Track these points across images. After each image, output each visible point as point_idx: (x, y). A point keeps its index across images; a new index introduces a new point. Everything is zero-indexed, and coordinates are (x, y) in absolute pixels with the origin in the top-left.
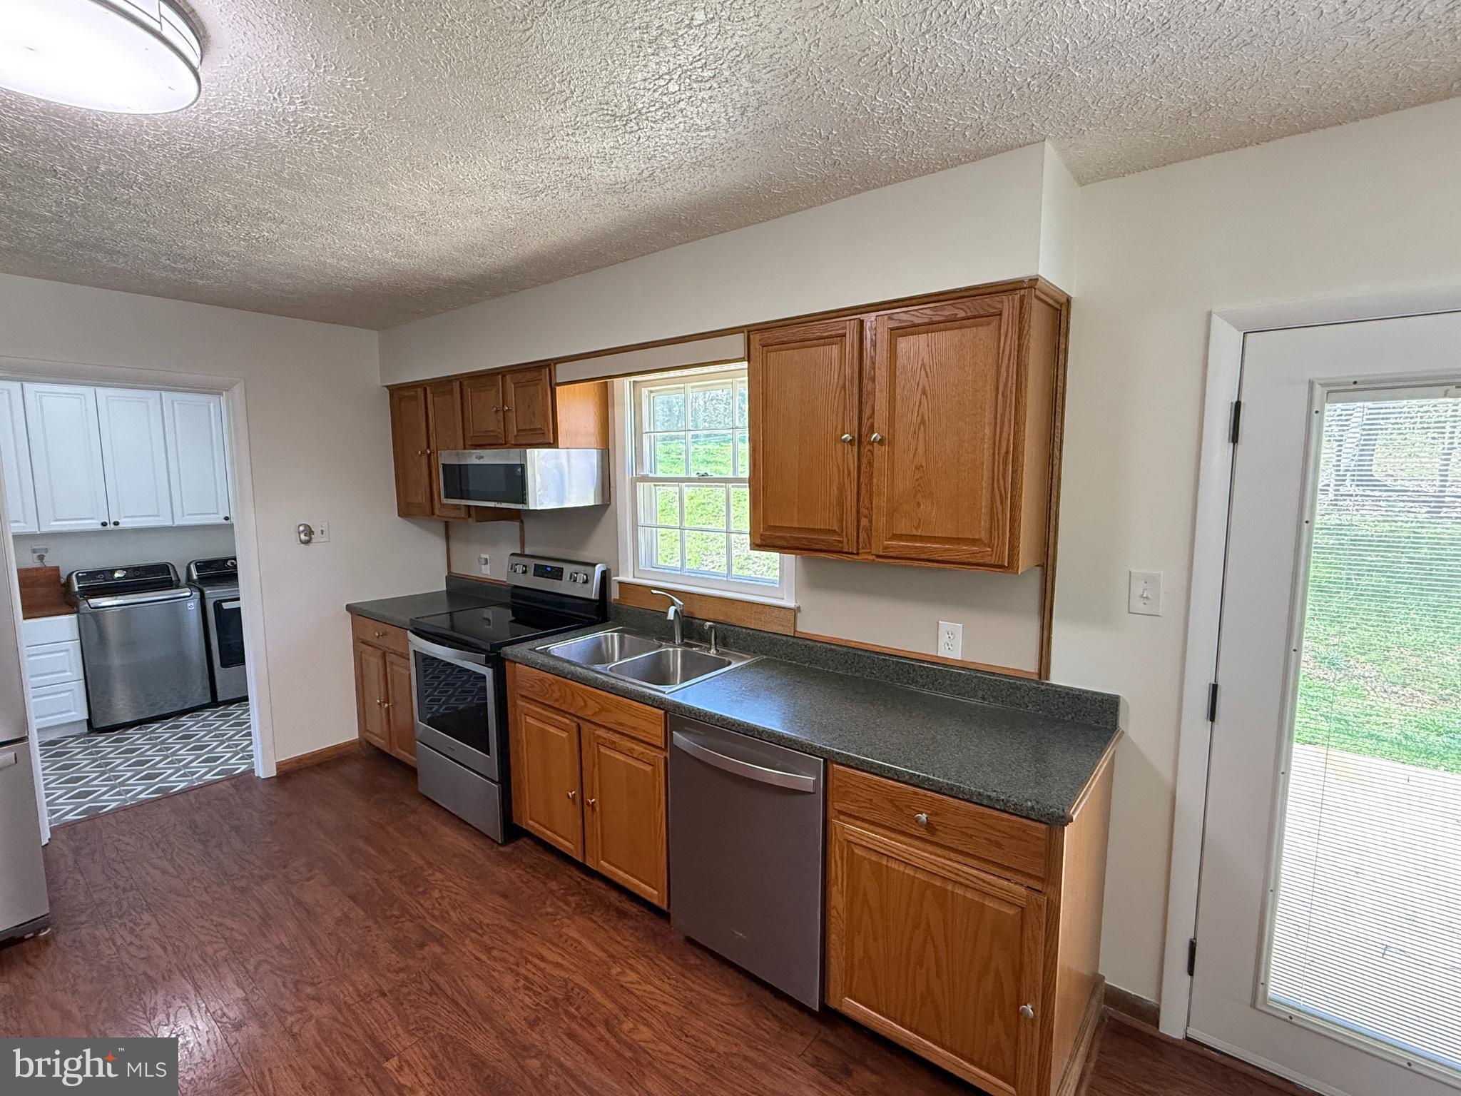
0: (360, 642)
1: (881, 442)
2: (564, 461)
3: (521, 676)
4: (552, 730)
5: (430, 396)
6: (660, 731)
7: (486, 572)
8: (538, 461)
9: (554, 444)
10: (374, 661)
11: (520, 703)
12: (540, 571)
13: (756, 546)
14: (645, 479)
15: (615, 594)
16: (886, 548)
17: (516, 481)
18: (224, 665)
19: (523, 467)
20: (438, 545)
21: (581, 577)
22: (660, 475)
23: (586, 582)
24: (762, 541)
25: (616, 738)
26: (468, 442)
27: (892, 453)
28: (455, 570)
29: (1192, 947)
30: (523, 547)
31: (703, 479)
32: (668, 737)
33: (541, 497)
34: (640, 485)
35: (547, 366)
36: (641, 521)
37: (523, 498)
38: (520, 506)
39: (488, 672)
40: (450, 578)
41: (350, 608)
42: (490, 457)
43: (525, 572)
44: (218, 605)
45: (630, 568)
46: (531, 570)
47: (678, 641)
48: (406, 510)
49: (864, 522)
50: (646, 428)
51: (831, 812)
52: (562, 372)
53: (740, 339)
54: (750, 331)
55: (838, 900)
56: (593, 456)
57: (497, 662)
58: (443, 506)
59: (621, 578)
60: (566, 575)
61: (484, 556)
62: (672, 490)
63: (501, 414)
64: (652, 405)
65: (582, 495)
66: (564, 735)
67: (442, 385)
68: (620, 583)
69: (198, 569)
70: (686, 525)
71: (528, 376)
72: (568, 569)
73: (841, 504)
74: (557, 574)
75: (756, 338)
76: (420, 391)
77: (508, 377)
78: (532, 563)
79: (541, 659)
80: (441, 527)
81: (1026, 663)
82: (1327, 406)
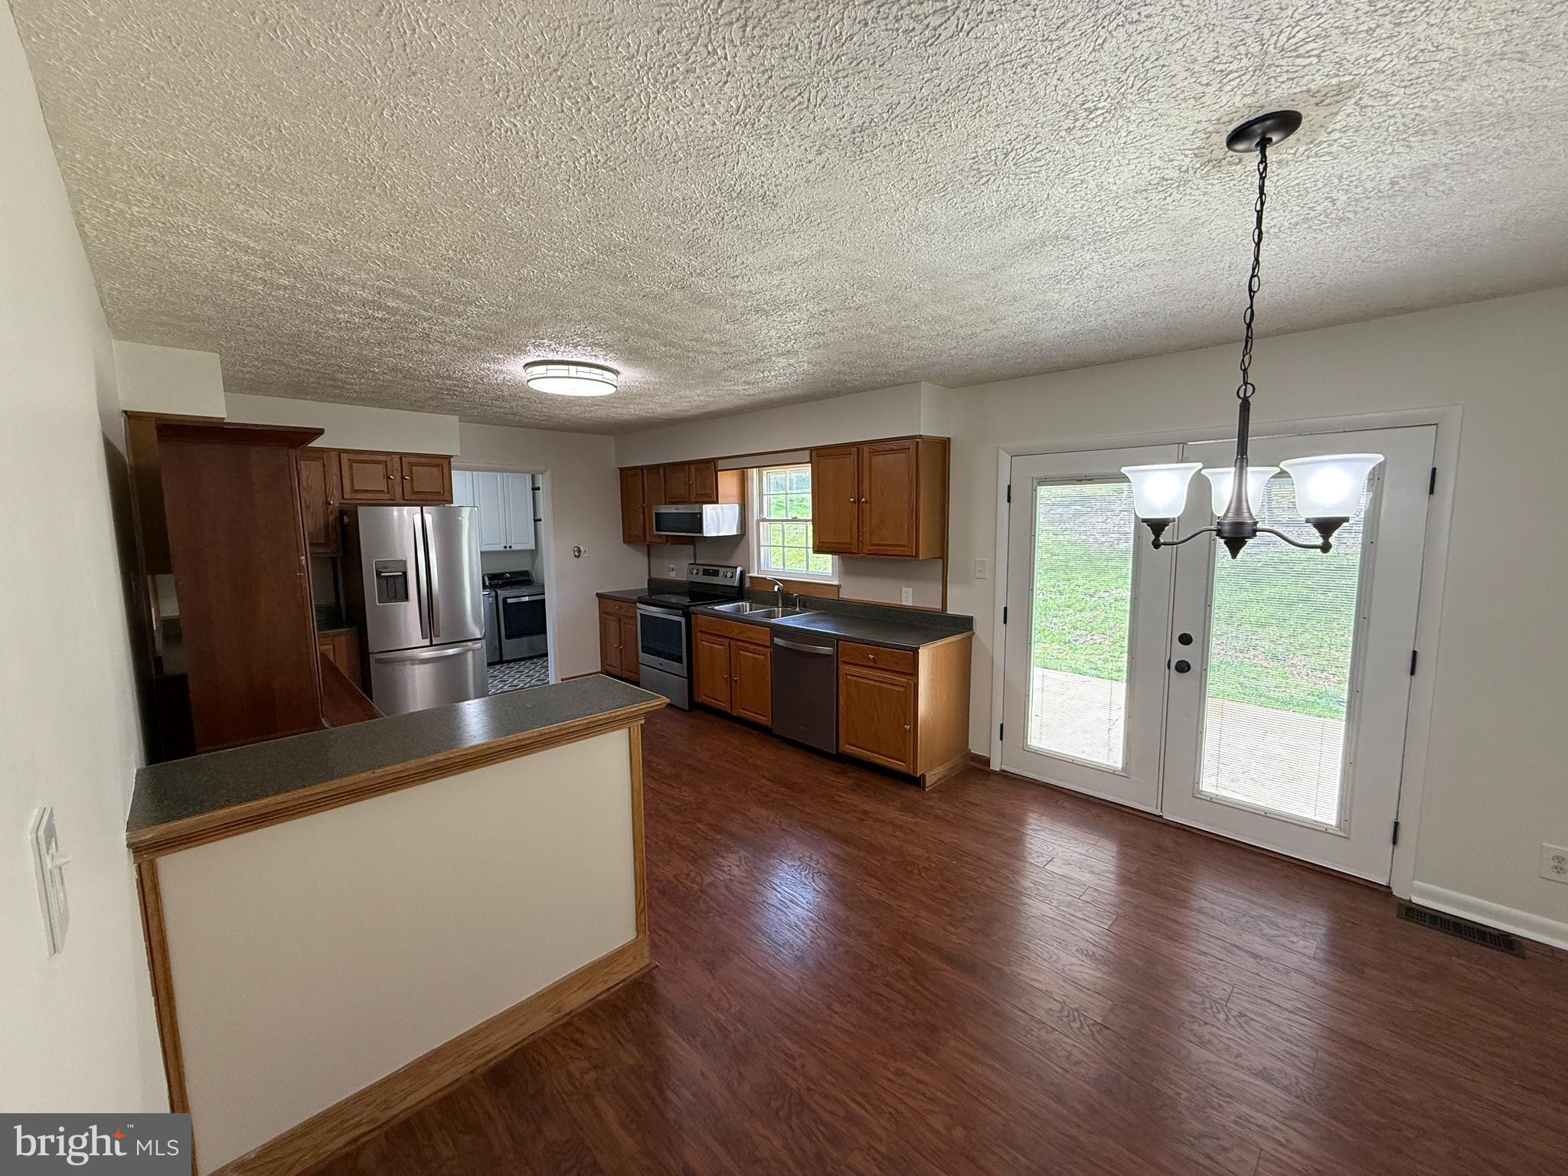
0: (604, 613)
1: (866, 502)
2: (720, 511)
3: (699, 621)
4: (716, 646)
5: (645, 475)
6: (768, 638)
7: (673, 576)
8: (708, 510)
9: (716, 502)
10: (613, 624)
11: (699, 635)
12: (706, 573)
13: (815, 552)
14: (764, 520)
15: (747, 584)
16: (869, 550)
17: (697, 521)
18: (508, 637)
19: (701, 514)
20: (643, 560)
21: (729, 575)
22: (772, 518)
23: (732, 577)
24: (819, 549)
25: (747, 645)
26: (668, 501)
27: (870, 506)
28: (653, 576)
29: (1002, 726)
30: (695, 559)
31: (795, 520)
32: (772, 640)
33: (710, 530)
34: (761, 523)
35: (713, 461)
36: (762, 543)
37: (701, 530)
38: (699, 535)
39: (682, 620)
40: (650, 581)
41: (598, 595)
42: (682, 509)
43: (697, 573)
44: (505, 600)
45: (756, 569)
46: (701, 572)
47: (780, 605)
48: (628, 539)
49: (861, 538)
50: (765, 492)
51: (840, 663)
52: (721, 464)
53: (807, 453)
54: (811, 449)
55: (842, 701)
56: (736, 507)
57: (687, 615)
58: (652, 536)
59: (751, 575)
60: (721, 574)
61: (672, 566)
62: (779, 526)
63: (687, 486)
64: (769, 480)
65: (730, 529)
66: (722, 647)
67: (653, 469)
68: (750, 577)
69: (490, 579)
70: (786, 545)
71: (703, 466)
72: (722, 571)
73: (851, 531)
74: (716, 574)
75: (814, 453)
76: (640, 471)
77: (692, 467)
78: (701, 568)
79: (710, 611)
80: (646, 549)
81: (937, 606)
82: (1039, 488)
